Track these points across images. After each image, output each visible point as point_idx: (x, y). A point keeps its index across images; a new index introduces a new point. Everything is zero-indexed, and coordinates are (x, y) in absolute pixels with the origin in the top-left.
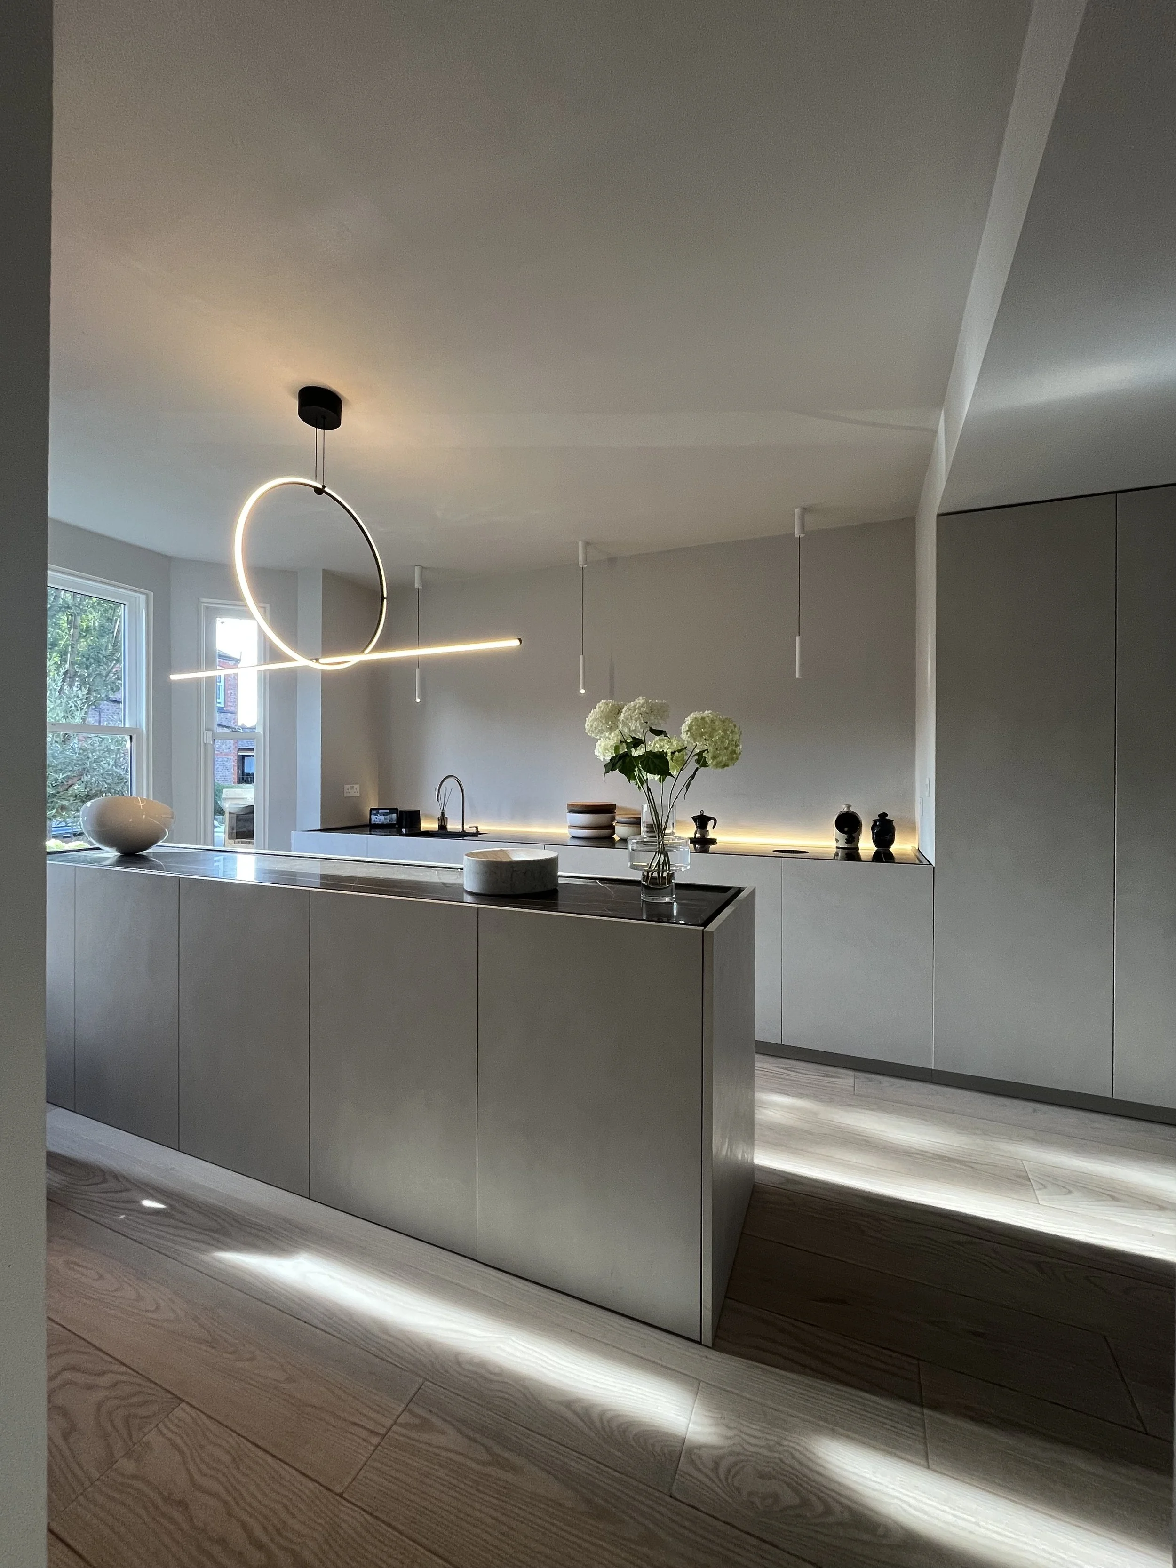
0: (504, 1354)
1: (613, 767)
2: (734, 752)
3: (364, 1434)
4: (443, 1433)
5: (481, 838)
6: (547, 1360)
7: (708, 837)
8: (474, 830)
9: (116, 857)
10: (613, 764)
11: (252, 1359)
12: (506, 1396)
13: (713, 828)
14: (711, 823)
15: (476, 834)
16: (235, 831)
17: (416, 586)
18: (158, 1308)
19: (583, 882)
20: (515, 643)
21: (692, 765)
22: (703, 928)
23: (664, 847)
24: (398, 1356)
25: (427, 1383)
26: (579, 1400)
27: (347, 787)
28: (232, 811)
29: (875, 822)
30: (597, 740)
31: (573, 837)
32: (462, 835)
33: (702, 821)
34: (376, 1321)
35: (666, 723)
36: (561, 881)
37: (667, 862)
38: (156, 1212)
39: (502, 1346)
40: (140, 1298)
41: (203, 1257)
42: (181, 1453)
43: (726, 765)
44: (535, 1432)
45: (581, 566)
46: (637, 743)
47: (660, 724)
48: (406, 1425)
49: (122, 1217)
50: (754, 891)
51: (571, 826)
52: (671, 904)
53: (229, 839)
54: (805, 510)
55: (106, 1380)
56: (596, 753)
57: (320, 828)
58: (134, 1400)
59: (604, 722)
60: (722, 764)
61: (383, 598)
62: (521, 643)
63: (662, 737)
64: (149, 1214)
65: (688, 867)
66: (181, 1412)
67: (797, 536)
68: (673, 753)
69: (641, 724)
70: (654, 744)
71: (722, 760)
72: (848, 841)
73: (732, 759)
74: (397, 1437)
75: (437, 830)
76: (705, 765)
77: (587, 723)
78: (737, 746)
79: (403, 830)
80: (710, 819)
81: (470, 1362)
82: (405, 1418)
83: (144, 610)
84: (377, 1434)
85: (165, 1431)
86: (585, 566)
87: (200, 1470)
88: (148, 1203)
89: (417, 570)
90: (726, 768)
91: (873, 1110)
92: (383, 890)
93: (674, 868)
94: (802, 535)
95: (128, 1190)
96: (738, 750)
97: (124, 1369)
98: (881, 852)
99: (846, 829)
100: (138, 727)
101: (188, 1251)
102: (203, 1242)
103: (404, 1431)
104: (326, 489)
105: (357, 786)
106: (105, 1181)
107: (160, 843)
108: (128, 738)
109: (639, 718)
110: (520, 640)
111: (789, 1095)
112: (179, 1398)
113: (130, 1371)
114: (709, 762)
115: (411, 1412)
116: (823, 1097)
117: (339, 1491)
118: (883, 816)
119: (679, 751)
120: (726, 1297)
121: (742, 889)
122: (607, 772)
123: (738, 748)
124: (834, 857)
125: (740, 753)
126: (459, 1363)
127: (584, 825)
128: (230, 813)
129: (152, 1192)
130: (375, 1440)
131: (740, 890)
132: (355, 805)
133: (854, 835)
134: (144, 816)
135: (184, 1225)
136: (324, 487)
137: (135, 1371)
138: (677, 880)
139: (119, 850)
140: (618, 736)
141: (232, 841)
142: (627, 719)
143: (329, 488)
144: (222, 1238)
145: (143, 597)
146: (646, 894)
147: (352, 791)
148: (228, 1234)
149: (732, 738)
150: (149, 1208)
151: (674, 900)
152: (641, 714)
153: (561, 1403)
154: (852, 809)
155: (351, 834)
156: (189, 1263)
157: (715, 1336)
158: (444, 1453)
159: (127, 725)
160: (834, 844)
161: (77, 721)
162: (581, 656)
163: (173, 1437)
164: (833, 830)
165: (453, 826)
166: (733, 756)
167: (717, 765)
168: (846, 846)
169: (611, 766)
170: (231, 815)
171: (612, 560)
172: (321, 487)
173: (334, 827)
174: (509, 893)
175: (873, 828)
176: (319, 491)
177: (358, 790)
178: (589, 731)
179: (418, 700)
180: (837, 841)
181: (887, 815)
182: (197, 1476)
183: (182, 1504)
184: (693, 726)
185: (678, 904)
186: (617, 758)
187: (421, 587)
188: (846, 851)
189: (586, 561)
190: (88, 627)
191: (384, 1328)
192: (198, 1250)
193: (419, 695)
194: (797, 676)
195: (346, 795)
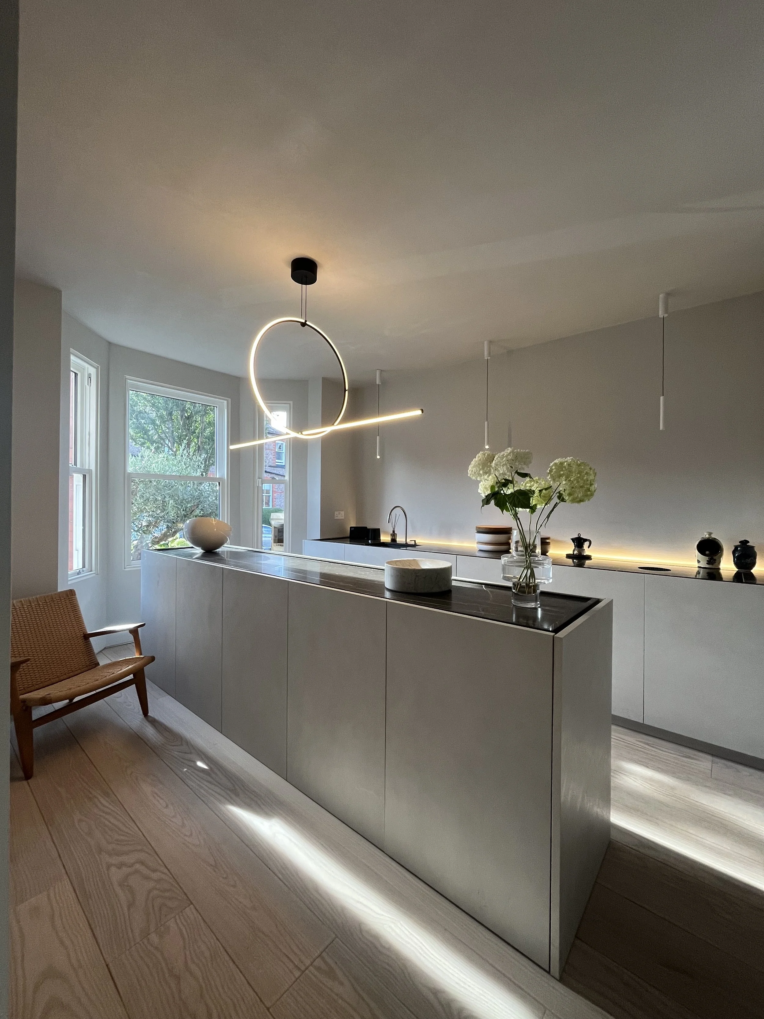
0: (394, 934)
1: (487, 502)
2: (589, 490)
3: (291, 966)
4: (342, 984)
5: (417, 548)
6: (423, 948)
7: (585, 554)
8: (413, 543)
9: (201, 553)
10: (488, 500)
11: (234, 886)
12: (391, 970)
13: (589, 547)
14: (586, 544)
15: (415, 545)
16: (277, 538)
17: (377, 383)
18: (191, 835)
19: (473, 585)
20: (419, 412)
21: (555, 500)
22: (554, 634)
23: (531, 564)
24: (322, 912)
25: (337, 939)
26: (443, 992)
27: (336, 513)
28: (276, 526)
29: (736, 547)
30: (480, 482)
31: (480, 550)
32: (406, 546)
33: (579, 542)
34: (312, 881)
35: (528, 467)
36: (454, 583)
37: (533, 575)
38: (203, 770)
39: (393, 926)
40: (183, 825)
41: (221, 807)
42: (184, 939)
43: (581, 501)
44: (407, 1008)
45: (486, 358)
46: (506, 483)
47: (523, 469)
48: (318, 969)
49: (185, 770)
50: (611, 602)
51: (479, 543)
52: (536, 609)
53: (274, 543)
54: (668, 295)
55: (155, 876)
56: (479, 491)
57: (320, 539)
58: (167, 894)
59: (481, 468)
60: (578, 500)
61: (345, 390)
62: (423, 412)
63: (528, 479)
64: (198, 770)
65: (551, 581)
66: (189, 911)
67: (661, 316)
68: (540, 491)
69: (507, 468)
70: (523, 484)
71: (578, 496)
72: (709, 563)
73: (587, 496)
74: (310, 975)
75: (390, 542)
76: (563, 500)
77: (470, 468)
78: (591, 485)
79: (370, 541)
80: (586, 540)
81: (368, 932)
82: (318, 962)
83: (226, 410)
84: (299, 969)
85: (178, 921)
86: (489, 358)
87: (192, 958)
88: (200, 764)
89: (378, 373)
90: (582, 503)
91: (730, 795)
92: (333, 584)
93: (539, 581)
94: (666, 315)
95: (191, 753)
96: (592, 488)
97: (166, 871)
98: (741, 573)
99: (707, 552)
100: (223, 477)
101: (214, 800)
102: (223, 796)
103: (316, 973)
104: (307, 323)
105: (343, 513)
106: (182, 745)
107: (225, 545)
108: (218, 484)
109: (506, 464)
110: (422, 410)
111: (648, 767)
112: (190, 900)
113: (168, 873)
114: (567, 498)
115: (323, 959)
116: (680, 775)
117: (267, 1006)
118: (744, 543)
119: (546, 489)
120: (577, 937)
121: (600, 600)
122: (483, 506)
123: (593, 486)
124: (696, 576)
125: (595, 491)
126: (361, 931)
127: (488, 542)
128: (275, 527)
129: (203, 757)
130: (297, 974)
131: (598, 601)
132: (341, 524)
133: (715, 558)
134: (215, 530)
135: (215, 783)
136: (306, 321)
137: (171, 874)
138: (542, 588)
139: (203, 549)
140: (494, 478)
141: (275, 544)
142: (497, 465)
143: (309, 322)
144: (233, 796)
145: (225, 402)
146: (516, 599)
147: (340, 515)
148: (237, 795)
149: (587, 478)
150: (200, 767)
151: (539, 606)
152: (508, 461)
153: (430, 989)
154: (713, 536)
155: (335, 543)
156: (214, 809)
157: (563, 971)
158: (340, 1001)
159: (217, 477)
160: (697, 565)
161: (198, 474)
162: (486, 422)
163: (182, 928)
164: (695, 553)
165: (400, 539)
166: (588, 494)
167: (573, 501)
168: (707, 566)
169: (487, 501)
170: (275, 529)
171: (510, 352)
172: (304, 321)
173: (327, 538)
174: (413, 591)
175: (734, 553)
176: (303, 324)
177: (343, 515)
178: (471, 475)
179: (378, 457)
180: (699, 562)
181: (748, 542)
182: (189, 962)
183: (178, 978)
184: (553, 470)
185: (542, 610)
186: (491, 496)
187: (380, 384)
188: (707, 570)
189: (489, 354)
190: (210, 422)
191: (317, 889)
192: (220, 801)
193: (378, 454)
194: (661, 428)
195: (336, 518)
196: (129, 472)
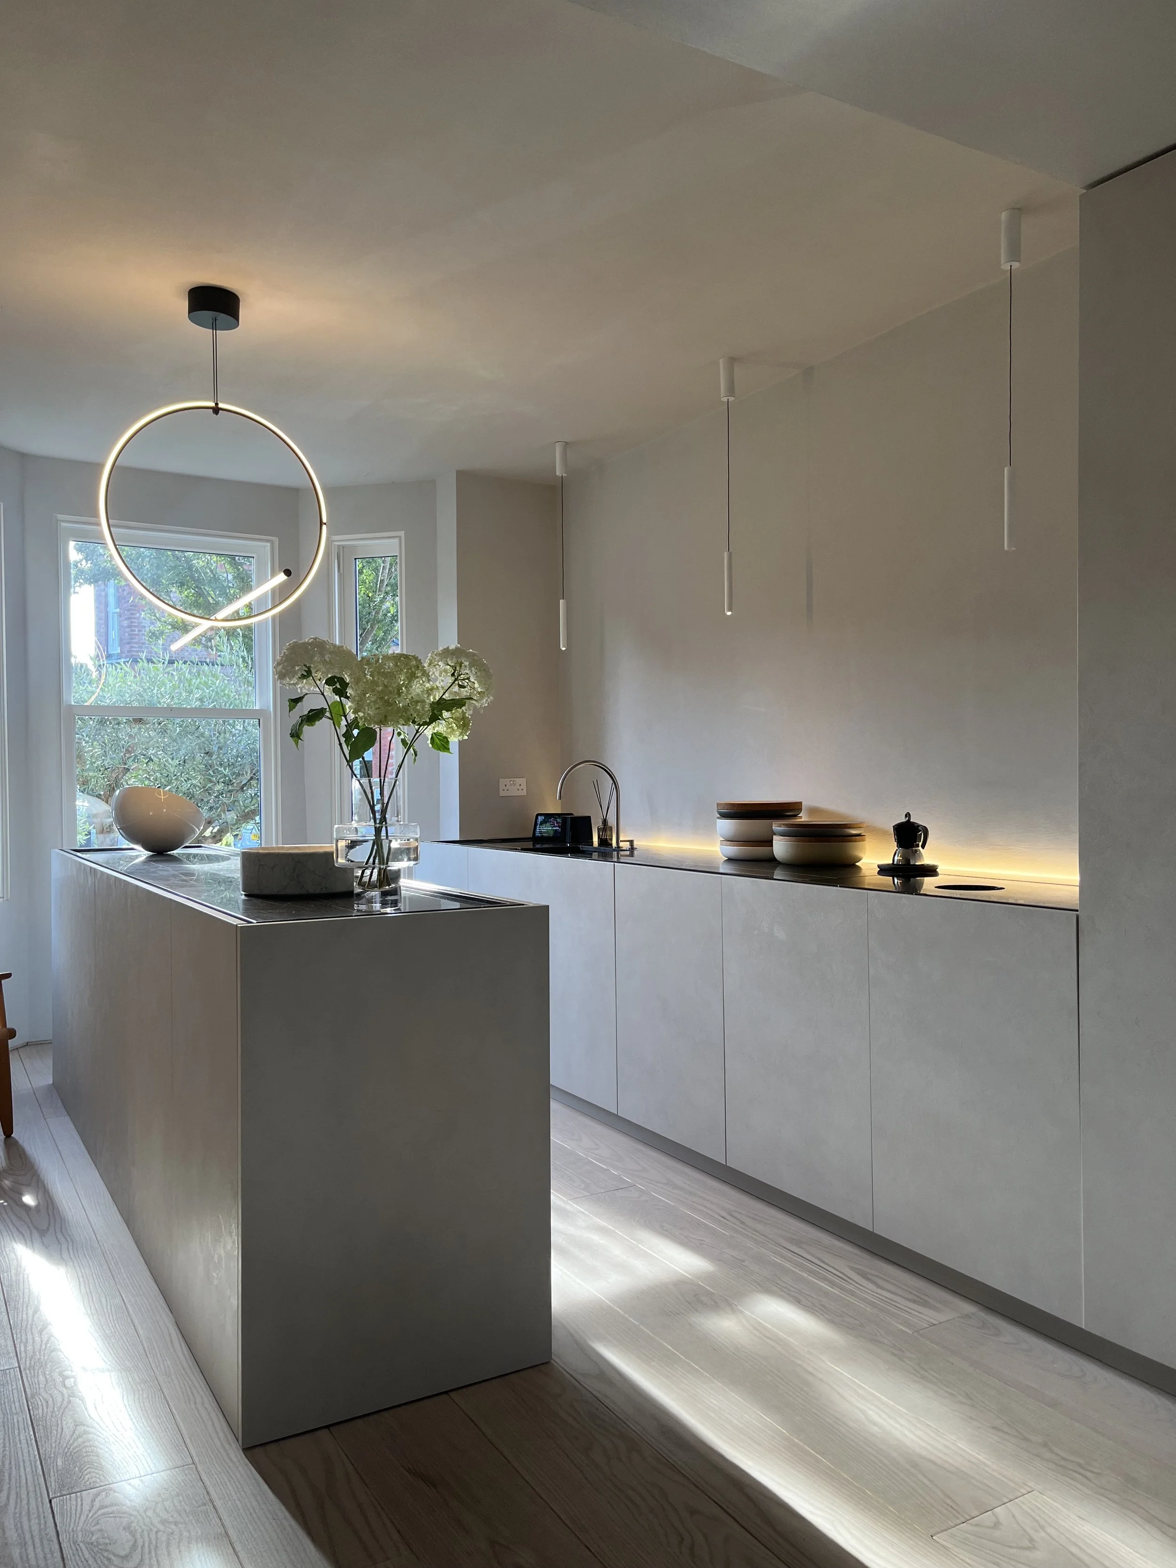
15: (631, 850)
17: (558, 473)
27: (502, 782)
31: (726, 858)
32: (616, 852)
45: (725, 400)
51: (723, 840)
54: (1014, 213)
57: (460, 839)
64: (19, 1206)
67: (1005, 266)
80: (922, 830)
83: (269, 562)
86: (730, 398)
88: (27, 1198)
89: (558, 449)
94: (1013, 265)
100: (266, 708)
104: (221, 405)
105: (523, 781)
106: (25, 1174)
108: (257, 722)
120: (327, 1427)
127: (735, 839)
132: (516, 807)
135: (27, 1220)
136: (217, 404)
145: (268, 546)
147: (513, 785)
150: (24, 1202)
159: (257, 708)
162: (726, 554)
172: (213, 404)
176: (215, 410)
177: (524, 786)
179: (563, 649)
187: (565, 475)
189: (731, 389)
193: (564, 641)
194: (1006, 548)
195: (502, 794)
196: (73, 703)
